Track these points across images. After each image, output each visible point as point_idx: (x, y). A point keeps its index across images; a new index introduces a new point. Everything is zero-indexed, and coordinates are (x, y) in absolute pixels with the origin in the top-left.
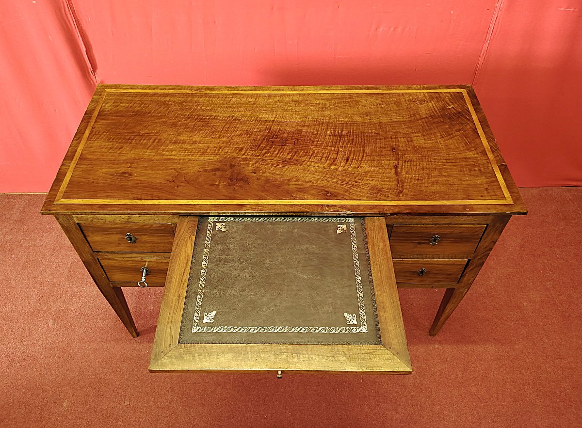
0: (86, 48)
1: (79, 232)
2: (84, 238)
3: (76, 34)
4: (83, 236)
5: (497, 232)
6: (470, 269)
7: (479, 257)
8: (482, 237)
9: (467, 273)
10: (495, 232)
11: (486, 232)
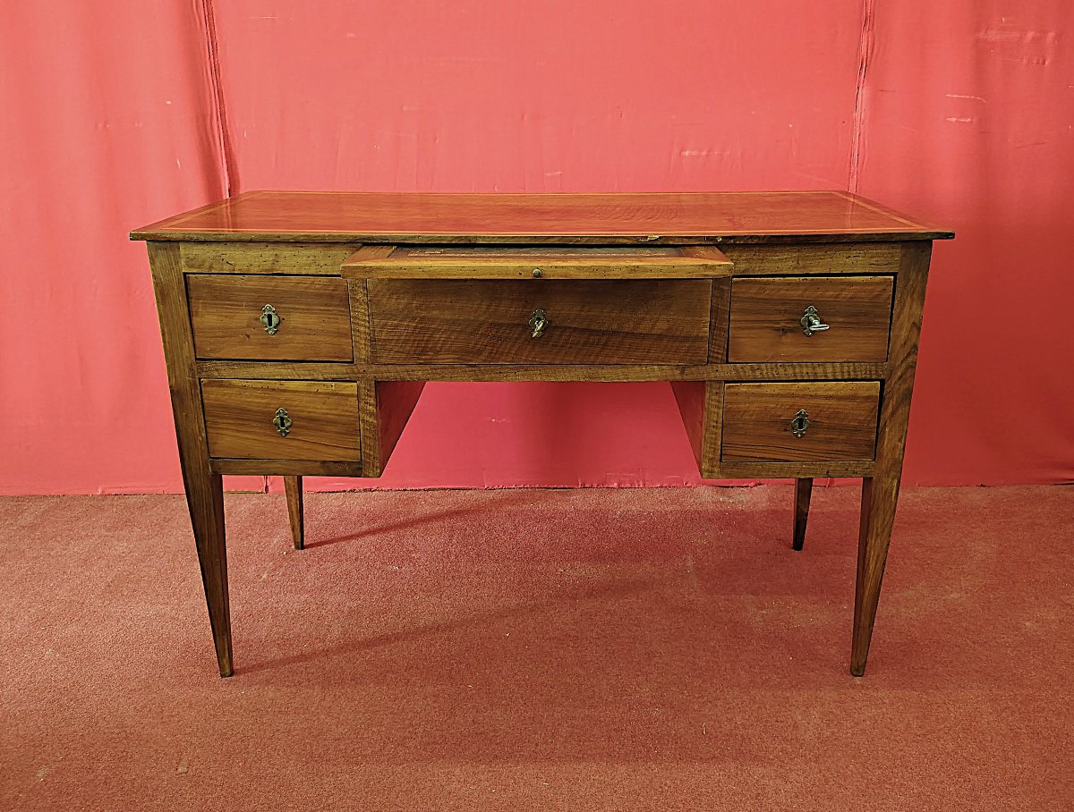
0: (230, 183)
1: (182, 299)
2: (187, 317)
3: (220, 157)
4: (186, 309)
5: (915, 296)
6: (890, 410)
7: (899, 374)
8: (892, 314)
9: (885, 426)
10: (913, 300)
11: (898, 295)
